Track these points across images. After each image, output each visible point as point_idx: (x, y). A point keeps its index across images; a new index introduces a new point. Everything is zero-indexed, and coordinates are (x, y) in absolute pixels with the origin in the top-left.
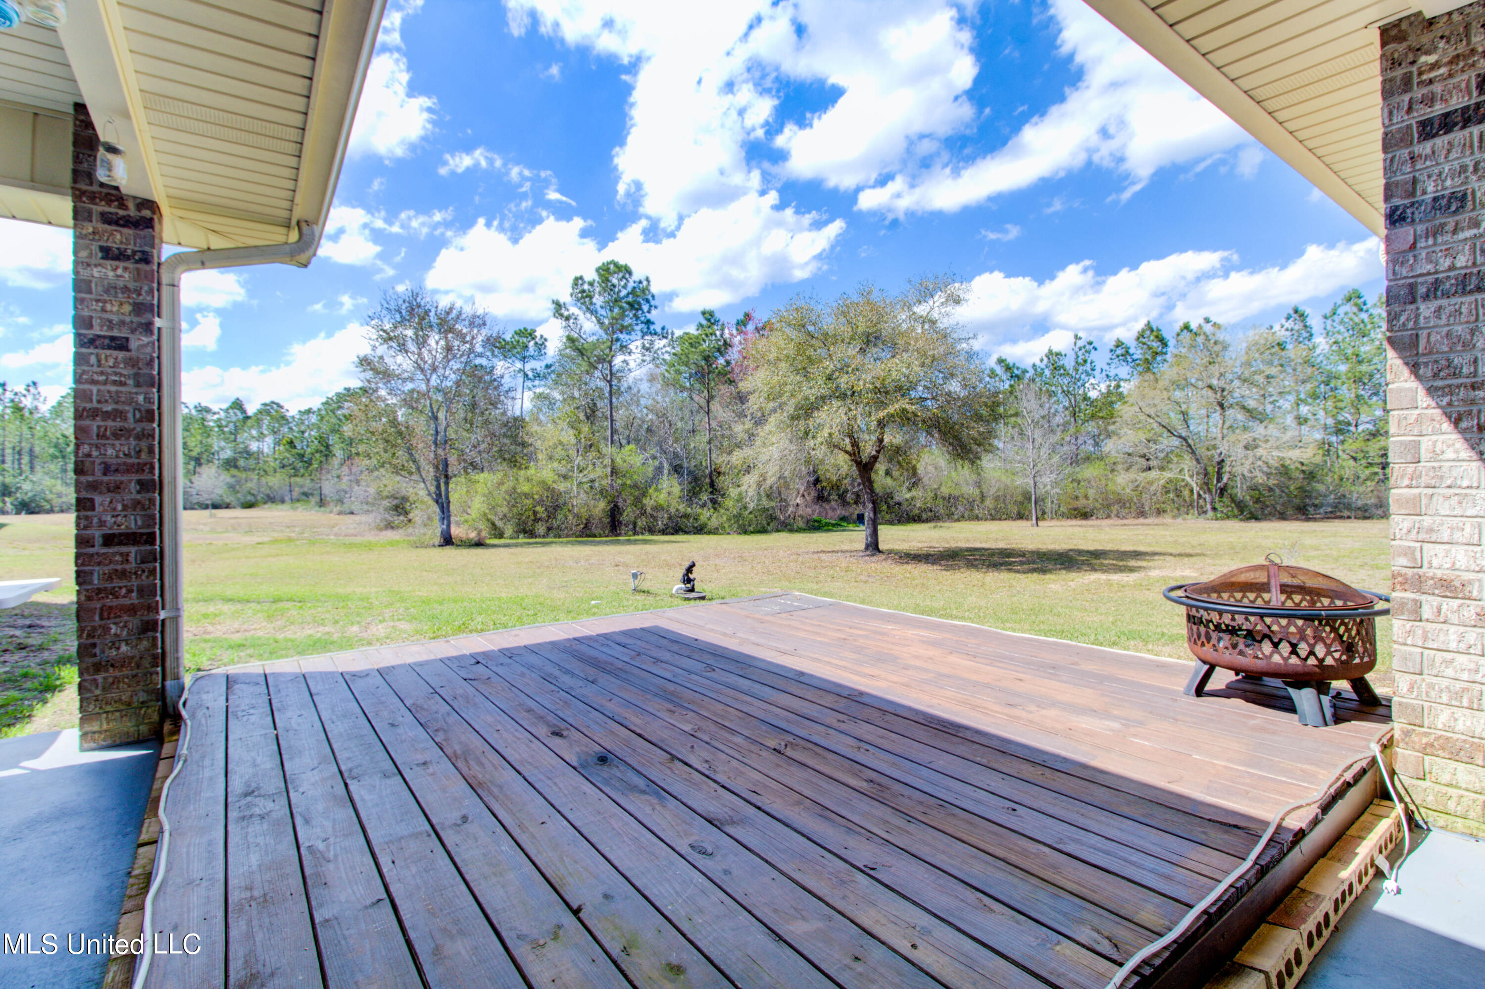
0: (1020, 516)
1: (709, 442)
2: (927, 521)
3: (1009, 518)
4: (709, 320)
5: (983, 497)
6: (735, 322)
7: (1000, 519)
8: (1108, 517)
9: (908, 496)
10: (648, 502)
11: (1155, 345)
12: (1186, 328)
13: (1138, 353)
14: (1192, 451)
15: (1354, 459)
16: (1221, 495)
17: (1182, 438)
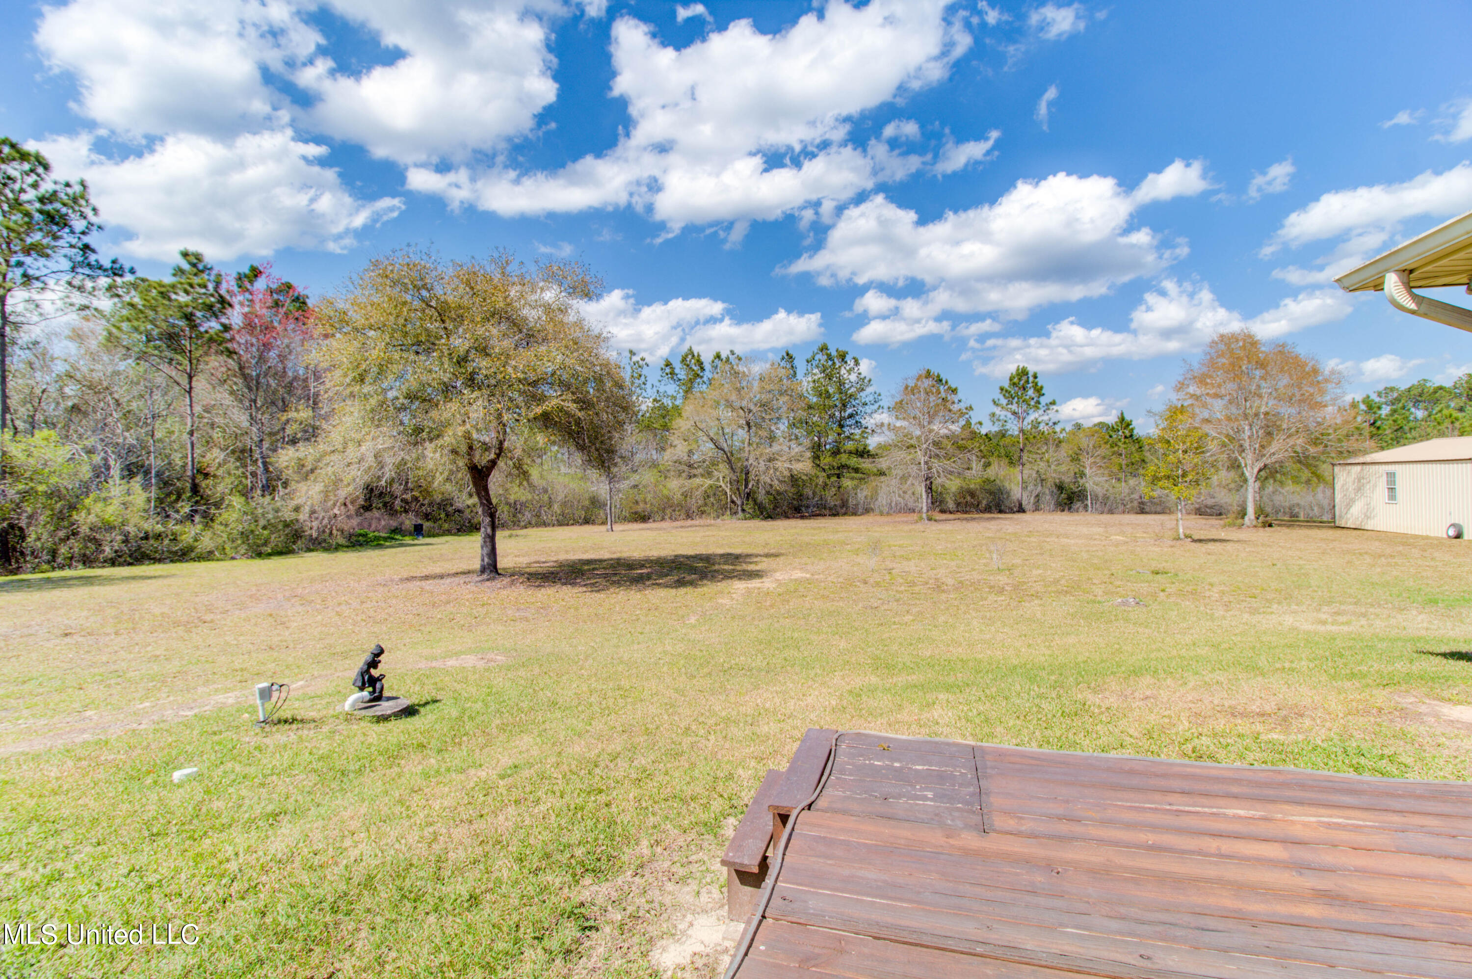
0: (587, 521)
1: (191, 433)
3: (576, 522)
4: (194, 265)
5: (551, 503)
6: (235, 275)
8: (663, 519)
10: (84, 520)
11: (695, 368)
12: (718, 356)
13: (682, 374)
14: (729, 462)
15: (824, 470)
16: (748, 499)
17: (723, 450)
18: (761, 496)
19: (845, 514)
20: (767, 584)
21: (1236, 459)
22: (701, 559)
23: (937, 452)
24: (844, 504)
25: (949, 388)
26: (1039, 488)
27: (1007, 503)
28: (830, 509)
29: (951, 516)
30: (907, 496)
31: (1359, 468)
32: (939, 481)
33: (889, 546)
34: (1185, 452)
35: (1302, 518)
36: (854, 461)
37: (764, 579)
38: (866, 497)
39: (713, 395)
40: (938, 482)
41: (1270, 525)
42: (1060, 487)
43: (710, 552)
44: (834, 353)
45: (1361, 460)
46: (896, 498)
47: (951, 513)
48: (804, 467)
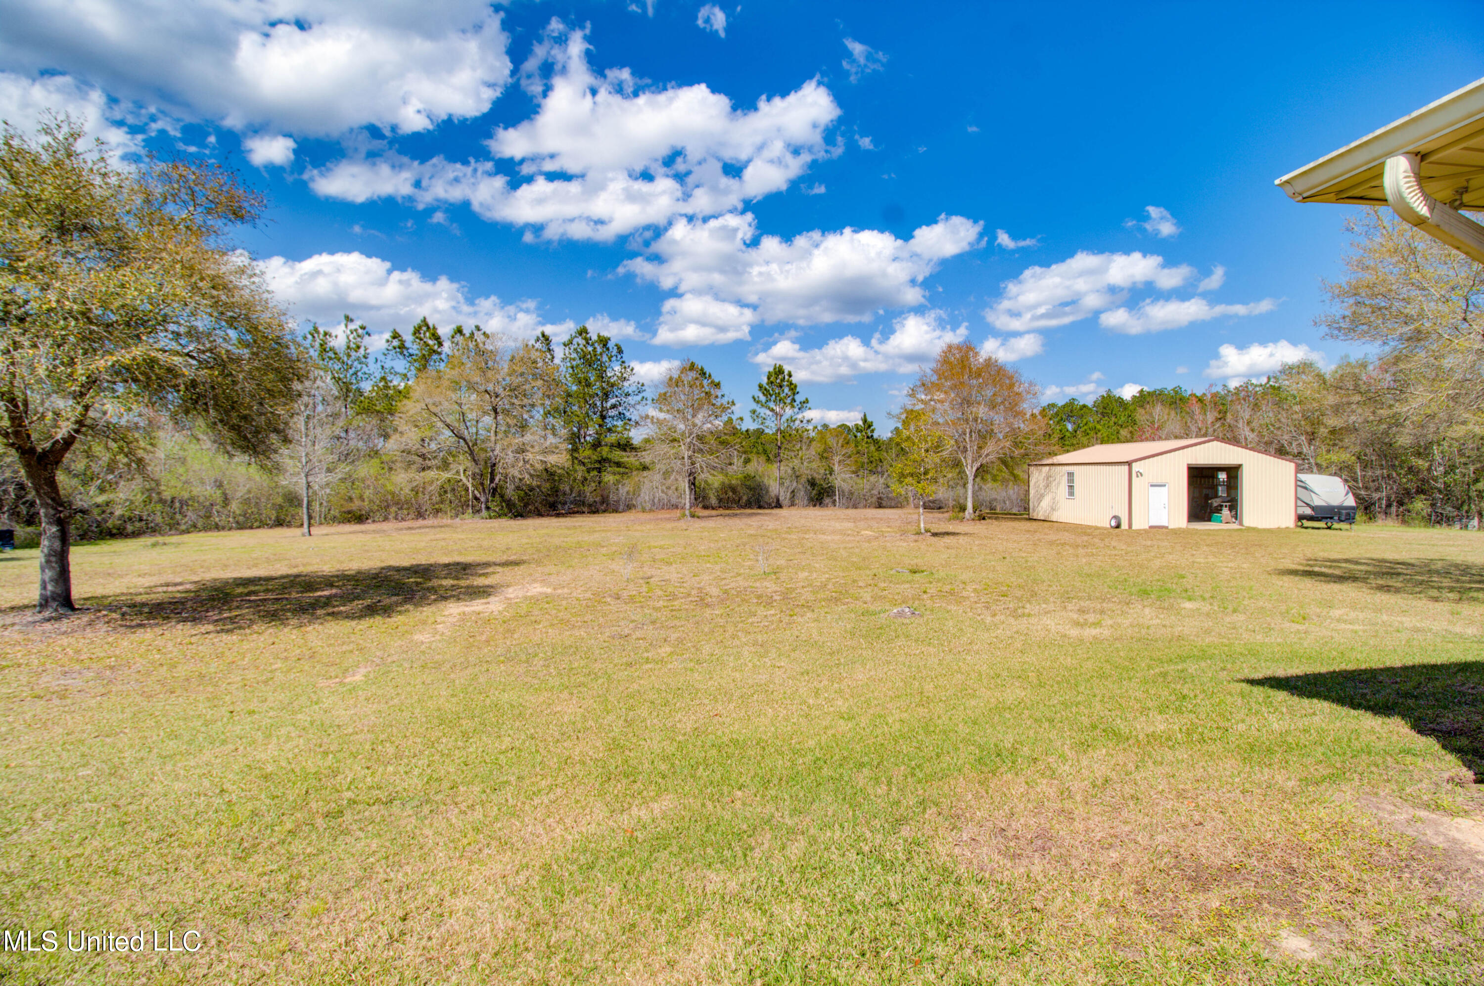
0: (279, 523)
2: (136, 534)
3: (262, 525)
5: (226, 500)
7: (251, 528)
8: (386, 519)
9: (101, 499)
11: (431, 342)
12: (459, 331)
13: (414, 348)
14: (472, 453)
15: (584, 464)
16: (493, 495)
17: (464, 440)
18: (510, 491)
19: (604, 511)
20: (493, 606)
21: (960, 461)
22: (416, 572)
23: (701, 446)
24: (604, 500)
25: (712, 382)
26: (795, 484)
27: (766, 499)
28: (590, 505)
29: (714, 512)
30: (670, 492)
31: (1047, 468)
32: (703, 476)
33: (649, 547)
34: (927, 451)
35: (998, 511)
36: (617, 455)
37: (492, 599)
38: (628, 493)
39: (450, 373)
40: (701, 477)
41: (984, 519)
42: (812, 483)
43: (432, 561)
44: (594, 337)
45: (1049, 461)
46: (659, 494)
47: (713, 509)
48: (559, 459)
